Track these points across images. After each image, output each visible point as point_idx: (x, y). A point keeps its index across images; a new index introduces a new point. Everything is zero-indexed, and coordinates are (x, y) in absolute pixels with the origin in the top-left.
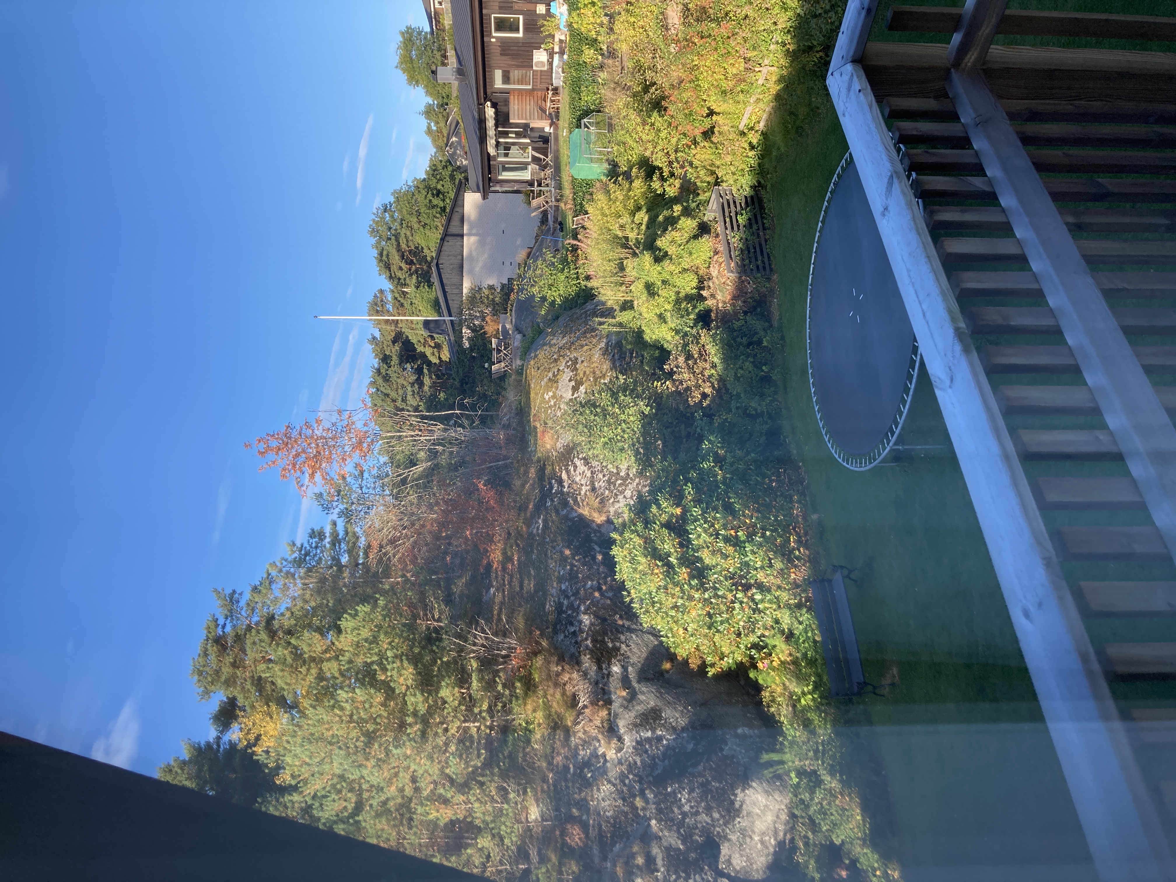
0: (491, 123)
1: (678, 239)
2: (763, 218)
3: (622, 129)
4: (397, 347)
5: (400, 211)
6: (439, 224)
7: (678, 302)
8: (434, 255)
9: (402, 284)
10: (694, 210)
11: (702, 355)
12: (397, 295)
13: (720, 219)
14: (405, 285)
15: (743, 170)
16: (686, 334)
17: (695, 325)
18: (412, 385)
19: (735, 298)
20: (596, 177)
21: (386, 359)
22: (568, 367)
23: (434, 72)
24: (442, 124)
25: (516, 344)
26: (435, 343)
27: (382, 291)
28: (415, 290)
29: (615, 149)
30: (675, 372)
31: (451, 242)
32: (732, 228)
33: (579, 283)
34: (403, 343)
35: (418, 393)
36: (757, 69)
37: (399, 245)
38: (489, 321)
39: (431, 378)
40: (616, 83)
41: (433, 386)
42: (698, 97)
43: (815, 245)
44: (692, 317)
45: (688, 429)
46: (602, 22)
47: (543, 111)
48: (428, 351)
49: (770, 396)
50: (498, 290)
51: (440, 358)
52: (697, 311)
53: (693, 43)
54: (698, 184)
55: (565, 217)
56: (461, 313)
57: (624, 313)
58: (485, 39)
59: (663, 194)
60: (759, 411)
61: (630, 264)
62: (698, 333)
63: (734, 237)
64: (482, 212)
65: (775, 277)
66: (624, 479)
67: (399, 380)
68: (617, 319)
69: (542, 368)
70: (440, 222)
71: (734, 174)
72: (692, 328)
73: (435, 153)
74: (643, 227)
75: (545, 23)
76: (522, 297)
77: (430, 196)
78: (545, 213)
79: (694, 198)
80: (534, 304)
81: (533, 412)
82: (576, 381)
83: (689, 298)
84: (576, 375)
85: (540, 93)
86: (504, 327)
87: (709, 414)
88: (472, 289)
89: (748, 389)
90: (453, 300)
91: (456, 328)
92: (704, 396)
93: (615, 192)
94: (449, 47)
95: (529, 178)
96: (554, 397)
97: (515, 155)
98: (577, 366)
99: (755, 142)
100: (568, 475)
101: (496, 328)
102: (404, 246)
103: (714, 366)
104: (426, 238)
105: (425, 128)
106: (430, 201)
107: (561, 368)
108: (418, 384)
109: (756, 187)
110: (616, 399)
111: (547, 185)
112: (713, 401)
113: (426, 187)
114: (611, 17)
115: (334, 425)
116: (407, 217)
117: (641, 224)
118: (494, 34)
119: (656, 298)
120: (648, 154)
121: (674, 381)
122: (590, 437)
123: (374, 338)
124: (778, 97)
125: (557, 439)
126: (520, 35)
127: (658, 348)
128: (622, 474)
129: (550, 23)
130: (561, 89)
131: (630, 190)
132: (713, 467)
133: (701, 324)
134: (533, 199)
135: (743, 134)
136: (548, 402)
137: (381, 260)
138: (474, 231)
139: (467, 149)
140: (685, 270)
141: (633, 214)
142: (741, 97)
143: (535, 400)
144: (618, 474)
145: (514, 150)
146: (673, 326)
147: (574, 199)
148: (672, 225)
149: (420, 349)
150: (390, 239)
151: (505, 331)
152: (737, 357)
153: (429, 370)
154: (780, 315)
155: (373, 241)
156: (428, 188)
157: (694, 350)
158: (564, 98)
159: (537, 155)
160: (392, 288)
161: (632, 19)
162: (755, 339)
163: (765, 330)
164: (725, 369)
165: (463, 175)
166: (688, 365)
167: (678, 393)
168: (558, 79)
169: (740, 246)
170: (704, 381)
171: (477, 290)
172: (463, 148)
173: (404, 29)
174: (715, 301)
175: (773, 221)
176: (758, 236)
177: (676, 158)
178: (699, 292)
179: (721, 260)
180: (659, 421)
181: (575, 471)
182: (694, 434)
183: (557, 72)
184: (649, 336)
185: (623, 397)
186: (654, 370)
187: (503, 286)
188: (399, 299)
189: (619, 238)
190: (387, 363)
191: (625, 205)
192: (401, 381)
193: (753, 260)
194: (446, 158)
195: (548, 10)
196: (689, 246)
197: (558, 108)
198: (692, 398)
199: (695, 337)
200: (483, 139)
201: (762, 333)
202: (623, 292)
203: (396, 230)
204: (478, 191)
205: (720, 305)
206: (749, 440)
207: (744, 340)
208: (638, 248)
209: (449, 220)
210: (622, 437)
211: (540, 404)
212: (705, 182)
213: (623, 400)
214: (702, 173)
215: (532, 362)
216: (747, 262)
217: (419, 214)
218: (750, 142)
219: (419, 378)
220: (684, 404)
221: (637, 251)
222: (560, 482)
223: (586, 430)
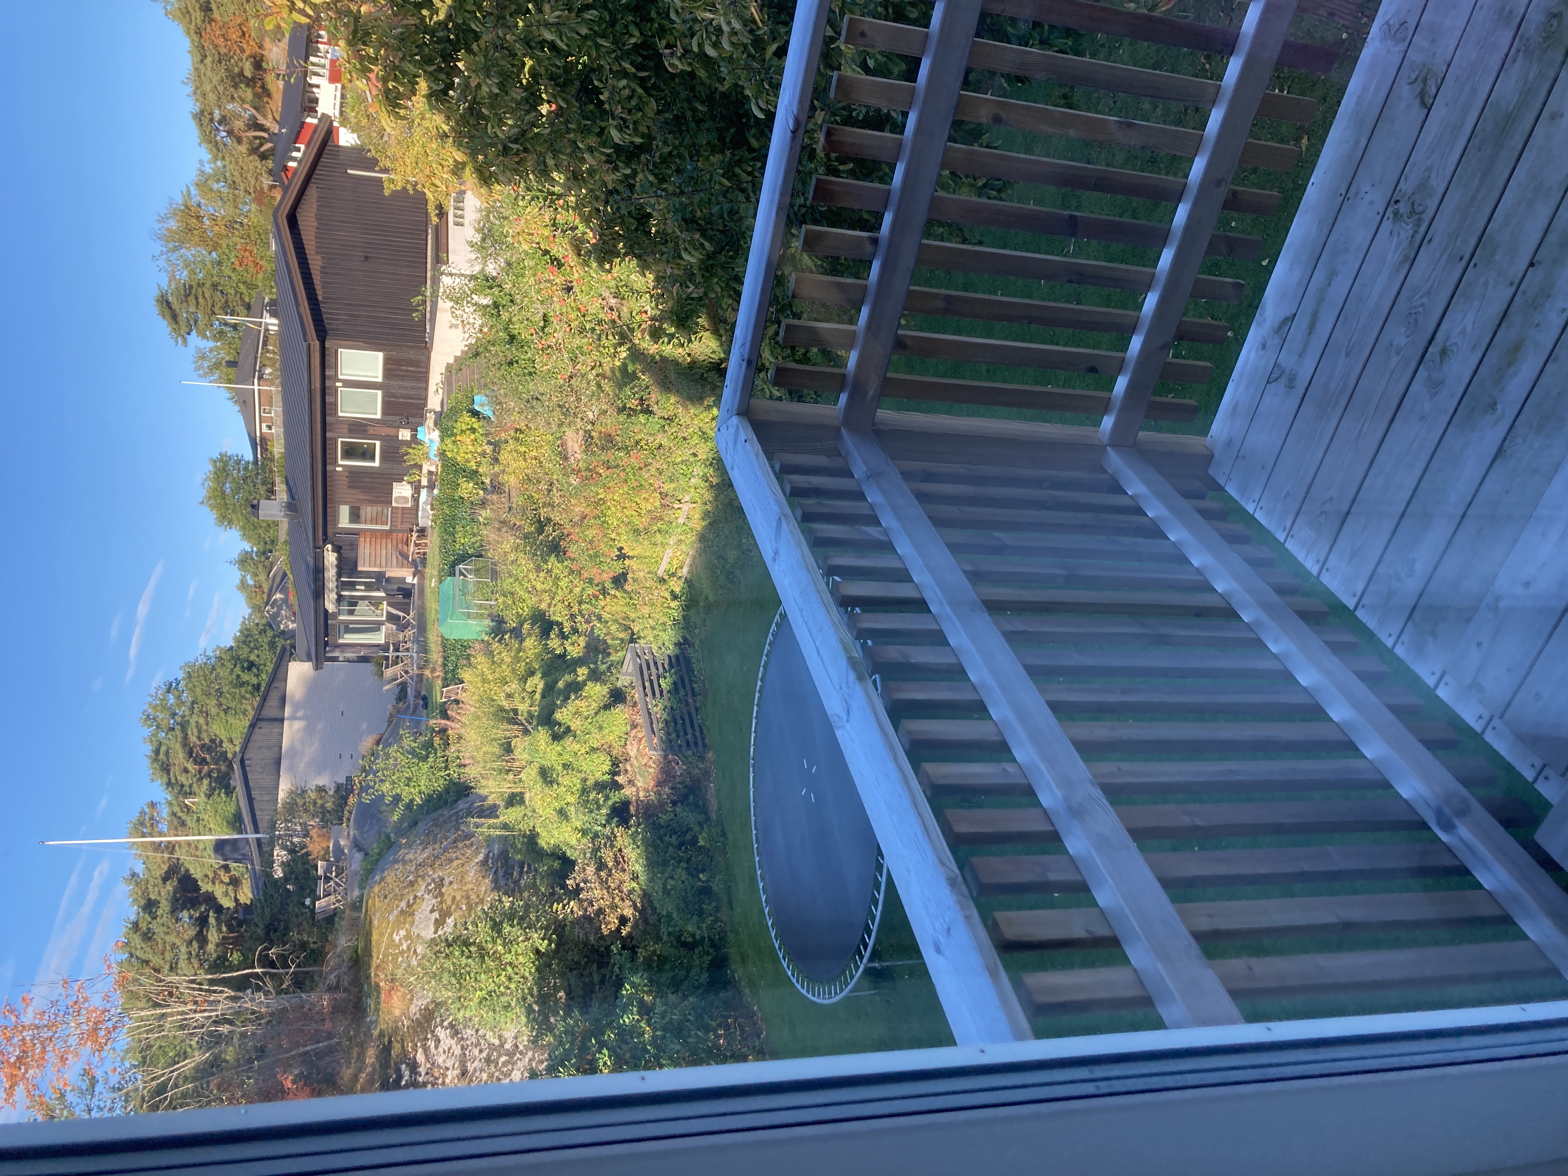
0: (331, 573)
1: (584, 709)
2: (691, 681)
3: (510, 576)
4: (170, 887)
5: (192, 690)
6: (249, 708)
7: (584, 791)
8: (237, 749)
9: (186, 793)
10: (604, 673)
11: (618, 863)
12: (176, 809)
13: (638, 683)
14: (191, 794)
15: (664, 624)
16: (596, 835)
17: (608, 821)
18: (190, 943)
19: (660, 784)
20: (475, 637)
21: (150, 906)
22: (429, 892)
23: (255, 507)
24: (262, 577)
25: (353, 868)
26: (231, 878)
27: (153, 805)
28: (205, 800)
29: (500, 600)
30: (582, 889)
31: (265, 729)
32: (654, 694)
33: (449, 775)
34: (179, 881)
35: (197, 955)
36: (676, 506)
37: (185, 737)
38: (315, 836)
39: (220, 930)
40: (501, 522)
41: (223, 943)
42: (605, 536)
43: (755, 708)
44: (604, 811)
45: (603, 971)
46: (484, 451)
47: (405, 556)
48: (218, 891)
49: (711, 915)
50: (331, 793)
51: (236, 900)
52: (610, 803)
53: (597, 473)
54: (609, 641)
55: (430, 688)
56: (273, 827)
57: (510, 810)
58: (329, 468)
59: (563, 656)
60: (698, 937)
61: (520, 745)
62: (612, 833)
63: (656, 705)
64: (313, 688)
65: (710, 754)
66: (510, 1054)
67: (167, 938)
68: (502, 818)
69: (391, 896)
70: (250, 706)
71: (653, 628)
72: (604, 826)
73: (250, 615)
74: (538, 696)
75: (410, 450)
76: (366, 799)
77: (238, 670)
78: (403, 686)
79: (603, 658)
80: (383, 808)
81: (375, 961)
82: (441, 911)
83: (600, 786)
84: (441, 902)
85: (400, 535)
86: (337, 844)
87: (630, 945)
88: (292, 792)
89: (682, 905)
90: (262, 810)
91: (265, 851)
92: (623, 920)
93: (500, 653)
94: (278, 480)
95: (383, 642)
96: (408, 937)
97: (364, 613)
98: (443, 890)
99: (677, 590)
100: (426, 1055)
101: (325, 845)
102: (193, 739)
103: (635, 878)
104: (228, 727)
105: (238, 582)
106: (238, 676)
107: (419, 894)
108: (198, 941)
109: (681, 644)
110: (499, 932)
111: (408, 650)
112: (635, 926)
113: (233, 658)
114: (496, 446)
115: (54, 1003)
116: (202, 698)
117: (534, 692)
118: (340, 462)
119: (555, 786)
120: (543, 606)
121: (581, 901)
122: (460, 990)
123: (134, 875)
124: (702, 538)
125: (411, 1000)
126: (377, 463)
127: (559, 858)
128: (508, 1046)
129: (416, 451)
130: (430, 530)
131: (520, 650)
132: (638, 1020)
133: (615, 819)
134: (387, 667)
135: (662, 581)
136: (398, 946)
137: (156, 760)
138: (300, 714)
139: (296, 608)
140: (593, 750)
141: (524, 680)
142: (659, 538)
143: (379, 944)
144: (502, 1046)
145: (362, 606)
146: (578, 824)
147: (445, 665)
148: (576, 692)
149: (205, 887)
150: (173, 729)
151: (339, 850)
152: (665, 863)
153: (217, 919)
154: (719, 803)
155: (147, 731)
156: (236, 660)
157: (608, 856)
158: (433, 541)
159: (395, 612)
160: (170, 798)
161: (523, 449)
162: (688, 837)
163: (700, 824)
164: (650, 880)
165: (288, 642)
166: (599, 877)
167: (587, 918)
168: (426, 517)
169: (665, 716)
170: (623, 899)
171: (299, 793)
172: (290, 607)
173: (216, 455)
174: (634, 789)
175: (704, 685)
176: (687, 704)
177: (580, 611)
178: (613, 779)
179: (640, 735)
180: (560, 959)
181: (436, 1047)
182: (611, 977)
183: (424, 510)
184: (546, 841)
185: (508, 929)
186: (553, 888)
187: (339, 787)
188: (180, 814)
189: (505, 711)
190: (150, 913)
191: (514, 670)
192: (171, 939)
193: (682, 733)
194: (264, 621)
195: (414, 437)
196: (599, 718)
197: (425, 554)
198: (607, 924)
199: (609, 838)
200: (319, 593)
201: (697, 828)
202: (509, 782)
203: (183, 717)
204: (309, 659)
205: (641, 794)
206: (685, 979)
207: (674, 840)
208: (530, 724)
209: (264, 699)
210: (508, 988)
211: (387, 949)
212: (617, 639)
213: (509, 933)
214: (614, 628)
215: (376, 889)
216: (674, 735)
217: (220, 693)
218: (672, 591)
219: (200, 932)
220: (596, 934)
221: (529, 728)
222: (414, 1067)
223: (454, 981)
